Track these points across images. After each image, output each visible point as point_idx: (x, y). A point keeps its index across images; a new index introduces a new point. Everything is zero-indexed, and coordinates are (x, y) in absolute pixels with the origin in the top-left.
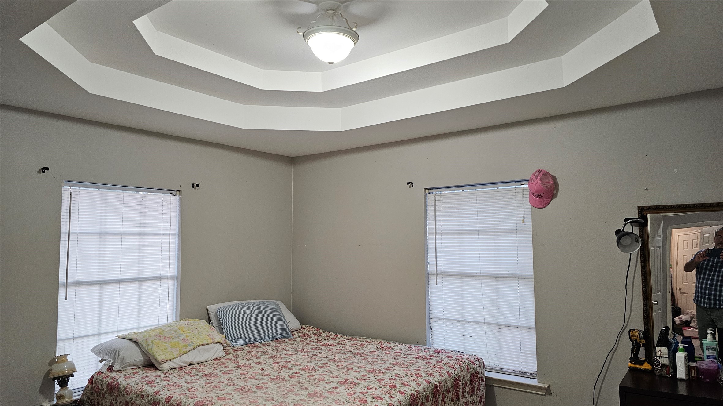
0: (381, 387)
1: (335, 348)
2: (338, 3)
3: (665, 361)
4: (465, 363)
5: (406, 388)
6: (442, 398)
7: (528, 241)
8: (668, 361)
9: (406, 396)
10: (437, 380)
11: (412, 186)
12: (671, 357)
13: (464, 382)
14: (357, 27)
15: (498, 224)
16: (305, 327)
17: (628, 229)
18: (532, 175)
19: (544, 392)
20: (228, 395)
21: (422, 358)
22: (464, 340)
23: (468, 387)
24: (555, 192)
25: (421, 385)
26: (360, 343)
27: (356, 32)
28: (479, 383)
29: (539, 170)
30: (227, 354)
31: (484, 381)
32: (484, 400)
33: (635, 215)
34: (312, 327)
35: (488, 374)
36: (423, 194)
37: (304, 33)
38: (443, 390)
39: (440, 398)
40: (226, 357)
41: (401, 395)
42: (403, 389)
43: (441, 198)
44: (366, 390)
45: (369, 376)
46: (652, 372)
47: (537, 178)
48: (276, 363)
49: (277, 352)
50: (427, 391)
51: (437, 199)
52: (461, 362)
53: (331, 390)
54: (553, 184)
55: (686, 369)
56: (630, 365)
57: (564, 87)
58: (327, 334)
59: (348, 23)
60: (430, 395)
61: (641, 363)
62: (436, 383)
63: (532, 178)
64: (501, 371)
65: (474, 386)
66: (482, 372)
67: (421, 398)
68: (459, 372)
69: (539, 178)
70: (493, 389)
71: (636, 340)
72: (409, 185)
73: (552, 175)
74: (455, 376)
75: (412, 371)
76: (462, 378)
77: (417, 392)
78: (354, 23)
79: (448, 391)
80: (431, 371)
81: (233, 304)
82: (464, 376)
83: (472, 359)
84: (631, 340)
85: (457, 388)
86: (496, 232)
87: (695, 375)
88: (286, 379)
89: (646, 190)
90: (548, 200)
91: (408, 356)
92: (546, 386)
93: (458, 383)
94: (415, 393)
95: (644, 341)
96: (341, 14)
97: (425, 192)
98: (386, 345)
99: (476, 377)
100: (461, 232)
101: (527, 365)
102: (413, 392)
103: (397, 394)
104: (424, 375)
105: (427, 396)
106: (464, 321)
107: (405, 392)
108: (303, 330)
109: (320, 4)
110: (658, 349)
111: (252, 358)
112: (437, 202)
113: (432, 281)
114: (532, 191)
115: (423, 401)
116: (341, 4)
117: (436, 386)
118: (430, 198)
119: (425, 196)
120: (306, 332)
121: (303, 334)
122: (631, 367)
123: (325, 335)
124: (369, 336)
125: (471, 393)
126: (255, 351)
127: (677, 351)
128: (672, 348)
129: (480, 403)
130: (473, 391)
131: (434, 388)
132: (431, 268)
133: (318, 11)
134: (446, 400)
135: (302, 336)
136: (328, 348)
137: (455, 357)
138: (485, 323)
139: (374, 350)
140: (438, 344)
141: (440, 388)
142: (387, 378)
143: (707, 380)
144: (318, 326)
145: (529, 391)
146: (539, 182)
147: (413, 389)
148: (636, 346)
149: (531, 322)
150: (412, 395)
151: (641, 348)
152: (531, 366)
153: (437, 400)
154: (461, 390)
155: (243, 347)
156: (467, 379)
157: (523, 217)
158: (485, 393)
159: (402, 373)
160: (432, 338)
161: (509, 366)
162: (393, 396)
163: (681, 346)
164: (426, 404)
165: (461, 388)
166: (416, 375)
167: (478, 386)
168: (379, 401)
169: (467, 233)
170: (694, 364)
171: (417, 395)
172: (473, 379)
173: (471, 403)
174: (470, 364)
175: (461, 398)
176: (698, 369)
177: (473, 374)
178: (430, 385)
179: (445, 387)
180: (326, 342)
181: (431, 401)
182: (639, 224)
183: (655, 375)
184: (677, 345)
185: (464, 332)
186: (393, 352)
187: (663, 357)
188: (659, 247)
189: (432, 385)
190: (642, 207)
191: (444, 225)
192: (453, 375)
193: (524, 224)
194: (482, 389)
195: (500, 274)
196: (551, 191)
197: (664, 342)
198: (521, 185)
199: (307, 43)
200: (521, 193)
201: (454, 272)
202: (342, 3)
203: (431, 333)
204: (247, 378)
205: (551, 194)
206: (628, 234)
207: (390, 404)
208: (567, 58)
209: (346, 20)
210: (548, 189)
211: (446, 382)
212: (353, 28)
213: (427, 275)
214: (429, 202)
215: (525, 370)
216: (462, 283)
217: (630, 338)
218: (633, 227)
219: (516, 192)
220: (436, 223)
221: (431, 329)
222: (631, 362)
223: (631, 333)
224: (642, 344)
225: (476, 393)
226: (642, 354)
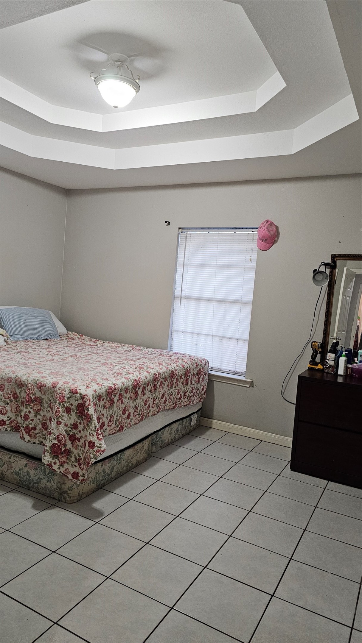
0: (133, 368)
1: (97, 347)
2: (126, 56)
3: (332, 363)
4: (195, 360)
5: (151, 370)
6: (176, 381)
7: (251, 276)
8: (334, 363)
9: (151, 374)
10: (174, 368)
11: (169, 225)
12: (337, 360)
13: (193, 373)
14: (139, 79)
15: (231, 261)
16: (71, 333)
17: (322, 269)
18: (261, 224)
19: (248, 385)
20: (14, 366)
21: (163, 356)
22: (196, 348)
23: (195, 377)
24: (276, 239)
25: (162, 369)
26: (116, 345)
27: (139, 83)
28: (204, 376)
29: (267, 220)
30: (7, 344)
31: (207, 376)
32: (206, 389)
33: (329, 260)
34: (76, 333)
35: (210, 372)
36: (177, 233)
37: (95, 78)
38: (177, 376)
39: (175, 381)
40: (7, 346)
41: (147, 373)
42: (149, 370)
43: (191, 237)
44: (122, 369)
45: (124, 362)
46: (322, 371)
47: (264, 227)
48: (50, 352)
49: (49, 346)
50: (166, 374)
51: (187, 238)
52: (192, 360)
53: (95, 367)
54: (276, 232)
55: (345, 368)
56: (309, 365)
57: (292, 154)
58: (89, 339)
59: (132, 75)
60: (168, 377)
61: (316, 364)
62: (173, 370)
63: (261, 227)
64: (221, 371)
65: (199, 378)
66: (207, 369)
67: (161, 378)
68: (190, 366)
69: (266, 226)
70: (213, 383)
71: (315, 349)
72: (167, 223)
73: (276, 225)
74: (187, 368)
75: (156, 361)
76: (192, 370)
77: (159, 373)
78: (137, 75)
79: (181, 377)
80: (170, 362)
81: (12, 307)
82: (193, 369)
83: (201, 359)
84: (312, 349)
85: (187, 376)
86: (229, 267)
87: (350, 373)
88: (59, 361)
89: (339, 242)
90: (270, 244)
91: (153, 354)
92: (251, 381)
93: (188, 373)
94: (158, 373)
95: (320, 350)
96: (127, 66)
97: (179, 231)
98: (137, 348)
99: (202, 371)
100: (203, 266)
101: (239, 367)
102: (156, 373)
103: (144, 372)
104: (164, 364)
105: (166, 378)
106: (197, 334)
107: (150, 372)
108: (69, 335)
109: (111, 55)
110: (329, 354)
111: (29, 348)
112: (187, 240)
113: (177, 302)
114: (259, 236)
115: (163, 380)
116: (127, 58)
117: (172, 372)
118: (182, 236)
119: (179, 234)
120: (72, 336)
121: (69, 337)
122: (309, 367)
123: (88, 339)
124: (124, 342)
125: (197, 382)
126: (30, 344)
127: (341, 357)
128: (338, 354)
129: (203, 391)
130: (199, 381)
131: (171, 373)
132: (177, 293)
133: (108, 60)
134: (179, 383)
135: (68, 338)
136: (91, 347)
137: (188, 357)
138: (213, 336)
139: (127, 350)
140: (176, 349)
141: (175, 373)
142: (137, 364)
143: (357, 376)
144: (82, 333)
145: (238, 384)
146: (266, 229)
147: (156, 371)
148: (315, 353)
149: (247, 336)
150: (155, 374)
151: (318, 354)
152: (242, 367)
153: (172, 382)
154: (190, 378)
155: (20, 341)
156: (195, 372)
157: (251, 257)
158: (207, 385)
159: (149, 362)
160: (172, 346)
161: (227, 367)
162: (141, 373)
163: (344, 353)
164: (164, 382)
165: (190, 377)
166: (159, 364)
167: (203, 378)
168: (131, 375)
169: (208, 266)
170: (350, 366)
171: (158, 375)
172: (199, 373)
173: (196, 389)
174: (199, 362)
175: (189, 384)
176: (352, 370)
177: (200, 370)
178: (169, 370)
179: (179, 374)
180: (89, 343)
181: (168, 382)
182: (330, 267)
183: (325, 372)
184: (341, 353)
185: (197, 342)
186: (142, 352)
187: (331, 360)
188: (349, 297)
189: (170, 370)
190: (334, 254)
191: (191, 259)
192: (186, 367)
193: (251, 262)
194: (205, 381)
195: (229, 299)
196: (273, 238)
197: (334, 350)
198: (253, 231)
199: (97, 87)
200: (252, 238)
201: (195, 297)
202: (129, 57)
203: (172, 342)
204: (27, 358)
205: (273, 240)
206: (321, 272)
207: (139, 377)
208: (297, 131)
209: (131, 72)
210: (272, 236)
211: (180, 370)
212: (137, 80)
213: (174, 298)
214: (181, 239)
215: (237, 370)
216: (199, 305)
217: (312, 347)
218: (326, 269)
219: (248, 237)
220: (185, 257)
221: (172, 339)
222: (310, 364)
223: (313, 343)
224: (319, 351)
225: (200, 383)
226: (318, 359)
